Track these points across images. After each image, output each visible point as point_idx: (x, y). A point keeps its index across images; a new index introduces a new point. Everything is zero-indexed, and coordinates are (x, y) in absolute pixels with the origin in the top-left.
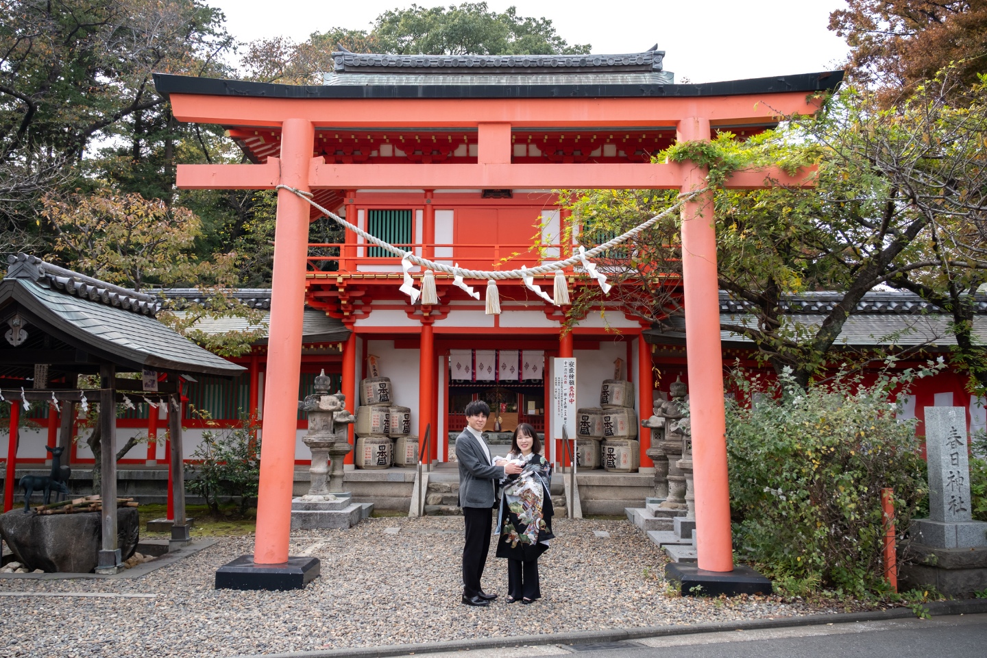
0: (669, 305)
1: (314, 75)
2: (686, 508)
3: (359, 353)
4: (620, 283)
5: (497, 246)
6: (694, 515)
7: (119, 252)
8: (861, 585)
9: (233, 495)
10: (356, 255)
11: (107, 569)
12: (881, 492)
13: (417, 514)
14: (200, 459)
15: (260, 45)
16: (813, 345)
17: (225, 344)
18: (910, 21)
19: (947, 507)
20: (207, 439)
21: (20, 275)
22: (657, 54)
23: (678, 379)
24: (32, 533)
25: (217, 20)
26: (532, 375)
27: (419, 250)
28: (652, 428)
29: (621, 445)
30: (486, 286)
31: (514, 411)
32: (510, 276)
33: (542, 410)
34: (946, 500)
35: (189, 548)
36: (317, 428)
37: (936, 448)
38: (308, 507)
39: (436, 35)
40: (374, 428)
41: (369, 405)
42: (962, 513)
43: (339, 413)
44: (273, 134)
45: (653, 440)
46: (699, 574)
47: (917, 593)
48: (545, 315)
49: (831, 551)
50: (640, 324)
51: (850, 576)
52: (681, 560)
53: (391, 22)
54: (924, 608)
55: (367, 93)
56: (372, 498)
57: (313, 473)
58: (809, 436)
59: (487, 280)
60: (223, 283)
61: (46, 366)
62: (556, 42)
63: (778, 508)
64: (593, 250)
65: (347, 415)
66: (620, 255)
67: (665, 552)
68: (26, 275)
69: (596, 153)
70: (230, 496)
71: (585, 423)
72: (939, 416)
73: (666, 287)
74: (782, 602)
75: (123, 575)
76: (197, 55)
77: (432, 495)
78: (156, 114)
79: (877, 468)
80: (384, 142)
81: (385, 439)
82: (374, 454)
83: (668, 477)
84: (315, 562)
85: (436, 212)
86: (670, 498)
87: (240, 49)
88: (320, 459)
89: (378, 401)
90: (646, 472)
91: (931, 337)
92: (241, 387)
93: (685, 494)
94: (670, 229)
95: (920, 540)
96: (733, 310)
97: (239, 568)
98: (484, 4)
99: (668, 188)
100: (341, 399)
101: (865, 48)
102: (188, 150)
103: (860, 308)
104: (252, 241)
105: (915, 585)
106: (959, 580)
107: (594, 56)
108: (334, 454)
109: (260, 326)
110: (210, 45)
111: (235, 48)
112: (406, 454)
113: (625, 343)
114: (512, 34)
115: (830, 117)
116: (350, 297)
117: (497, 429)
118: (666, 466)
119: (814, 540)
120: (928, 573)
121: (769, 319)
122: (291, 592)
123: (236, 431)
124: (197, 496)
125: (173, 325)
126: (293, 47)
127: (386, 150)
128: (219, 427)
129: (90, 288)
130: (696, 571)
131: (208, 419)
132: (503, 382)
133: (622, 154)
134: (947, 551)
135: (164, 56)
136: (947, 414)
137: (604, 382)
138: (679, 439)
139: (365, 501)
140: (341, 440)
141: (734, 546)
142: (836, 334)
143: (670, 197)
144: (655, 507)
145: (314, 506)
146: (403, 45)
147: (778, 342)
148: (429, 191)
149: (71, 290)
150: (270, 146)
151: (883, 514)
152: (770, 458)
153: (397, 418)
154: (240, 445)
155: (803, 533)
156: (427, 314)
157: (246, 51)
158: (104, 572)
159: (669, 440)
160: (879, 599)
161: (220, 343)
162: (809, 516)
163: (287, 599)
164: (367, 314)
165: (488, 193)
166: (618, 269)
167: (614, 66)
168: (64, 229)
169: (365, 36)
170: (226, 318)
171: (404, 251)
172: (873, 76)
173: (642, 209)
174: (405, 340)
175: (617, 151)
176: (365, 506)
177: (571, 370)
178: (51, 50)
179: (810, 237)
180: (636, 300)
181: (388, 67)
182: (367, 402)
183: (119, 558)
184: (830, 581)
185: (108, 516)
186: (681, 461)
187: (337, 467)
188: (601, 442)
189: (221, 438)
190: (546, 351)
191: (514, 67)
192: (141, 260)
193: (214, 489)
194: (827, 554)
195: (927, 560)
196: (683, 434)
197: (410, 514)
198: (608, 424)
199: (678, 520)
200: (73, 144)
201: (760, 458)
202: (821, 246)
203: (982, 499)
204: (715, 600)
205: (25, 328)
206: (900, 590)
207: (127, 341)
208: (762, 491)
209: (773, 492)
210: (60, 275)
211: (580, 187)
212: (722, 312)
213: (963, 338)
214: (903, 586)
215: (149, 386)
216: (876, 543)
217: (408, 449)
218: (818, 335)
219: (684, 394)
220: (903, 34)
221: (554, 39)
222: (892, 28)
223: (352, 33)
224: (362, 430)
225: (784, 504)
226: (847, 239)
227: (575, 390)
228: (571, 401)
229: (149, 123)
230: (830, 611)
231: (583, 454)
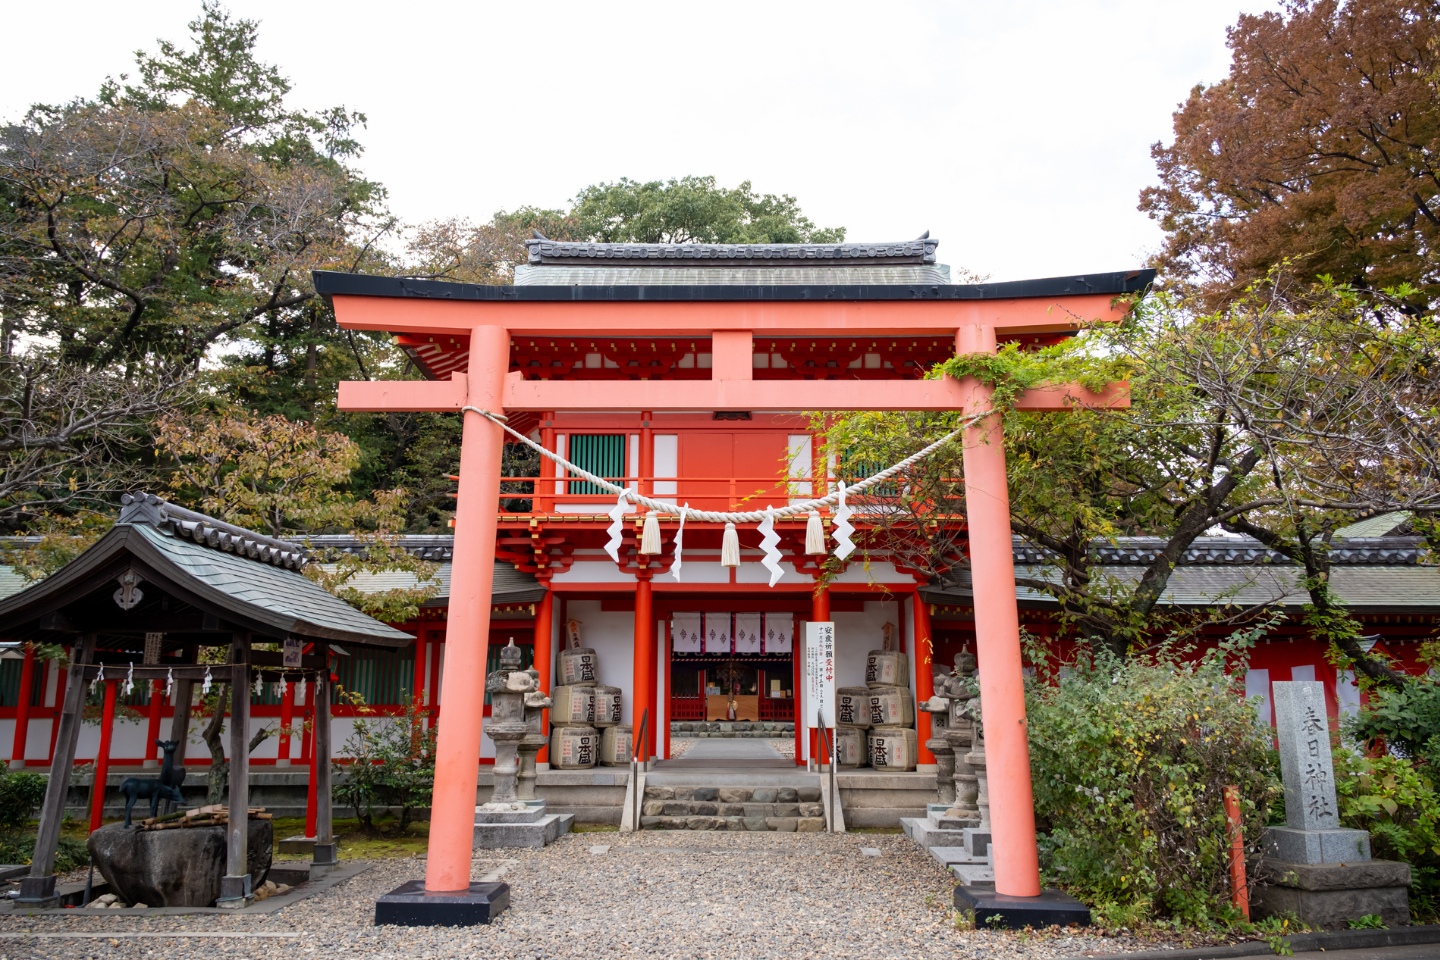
0: (950, 554)
1: (498, 264)
2: (978, 816)
3: (555, 617)
4: (889, 526)
5: (733, 480)
6: (989, 826)
7: (255, 489)
8: (1203, 913)
9: (390, 804)
10: (553, 491)
11: (233, 901)
12: (1224, 791)
13: (631, 827)
14: (349, 757)
15: (430, 229)
16: (1132, 604)
17: (386, 605)
18: (1239, 200)
19: (1307, 811)
20: (360, 730)
21: (135, 519)
22: (929, 243)
23: (964, 649)
24: (135, 854)
25: (377, 197)
26: (778, 646)
27: (634, 485)
28: (933, 713)
29: (894, 736)
30: (723, 531)
31: (755, 693)
32: (752, 519)
33: (789, 692)
34: (1306, 801)
35: (336, 874)
36: (503, 715)
37: (1290, 734)
38: (491, 818)
39: (652, 216)
40: (574, 715)
41: (569, 684)
42: (1326, 818)
43: (532, 694)
44: (452, 341)
45: (934, 728)
46: (997, 899)
47: (1274, 922)
48: (793, 568)
49: (1163, 868)
50: (915, 578)
51: (1189, 901)
52: (973, 883)
53: (598, 202)
54: (1284, 941)
55: (576, 295)
56: (572, 807)
57: (498, 774)
58: (1129, 719)
59: (724, 523)
60: (384, 527)
61: (160, 634)
62: (802, 224)
63: (1093, 813)
64: (856, 487)
65: (542, 698)
66: (887, 491)
67: (953, 873)
68: (143, 518)
69: (856, 364)
70: (385, 807)
71: (846, 707)
72: (1292, 693)
73: (947, 531)
74: (1104, 935)
75: (252, 909)
76: (350, 240)
77: (650, 803)
78: (297, 313)
79: (1217, 760)
80: (591, 351)
81: (589, 729)
82: (574, 749)
83: (955, 776)
84: (504, 888)
85: (656, 438)
86: (958, 803)
87: (406, 233)
88: (507, 755)
89: (579, 679)
90: (927, 771)
91: (1278, 594)
92: (403, 662)
93: (977, 797)
94: (950, 460)
95: (1275, 854)
96: (1031, 561)
97: (406, 899)
98: (712, 179)
99: (947, 409)
100: (534, 676)
101: (1184, 234)
102: (335, 357)
103: (1191, 558)
104: (415, 473)
105: (1272, 913)
106: (1329, 905)
107: (850, 246)
108: (524, 749)
109: (431, 582)
110: (368, 228)
111: (399, 232)
112: (616, 749)
113: (896, 603)
114: (747, 214)
115: (1141, 324)
116: (547, 545)
117: (732, 716)
118: (952, 762)
119: (1141, 853)
120: (1287, 897)
121: (1076, 571)
122: (474, 928)
123: (398, 720)
124: (343, 806)
125: (321, 582)
126: (473, 230)
127: (593, 361)
128: (375, 715)
129: (222, 535)
130: (993, 897)
131: (360, 704)
132: (739, 655)
133: (888, 365)
134: (1310, 867)
135: (310, 242)
136: (1301, 690)
137: (870, 654)
138: (968, 725)
139: (563, 812)
140: (532, 730)
141: (1040, 863)
142: (1161, 591)
143: (949, 420)
144: (939, 816)
145: (499, 818)
146: (611, 227)
147: (1087, 601)
148: (647, 413)
149: (199, 537)
150: (448, 356)
151: (1226, 819)
152: (1082, 748)
153: (604, 701)
154: (402, 738)
155: (1127, 845)
156: (643, 567)
157: (413, 235)
158: (228, 906)
159: (955, 729)
160: (1227, 931)
161: (379, 604)
162: (1134, 822)
163: (470, 937)
164: (567, 567)
165: (720, 414)
166: (886, 509)
167: (875, 257)
168: (185, 459)
169: (563, 217)
170: (388, 572)
171: (620, 488)
172: (1195, 267)
173: (914, 435)
174: (614, 600)
175: (882, 363)
176: (564, 817)
177: (828, 638)
178: (169, 235)
179: (1126, 469)
180: (909, 548)
181: (595, 258)
182: (565, 680)
183: (248, 888)
184: (1163, 908)
185: (236, 831)
186: (970, 754)
187: (527, 766)
188: (868, 732)
189: (378, 730)
190: (795, 613)
191: (752, 258)
192: (281, 499)
193: (368, 797)
194: (1158, 872)
195: (1286, 879)
196: (972, 719)
197: (622, 828)
198: (876, 707)
199: (969, 833)
200: (190, 351)
201: (1071, 749)
202: (1139, 481)
203: (1350, 799)
204: (1019, 933)
205: (139, 586)
206: (1253, 920)
207: (269, 602)
208: (1074, 790)
209: (1088, 792)
210: (187, 518)
211: (836, 409)
212: (1017, 563)
213: (1317, 594)
214: (1257, 914)
215: (290, 660)
216: (1220, 858)
217: (619, 742)
218: (1137, 591)
219: (971, 669)
220: (1231, 217)
221: (800, 221)
222: (1218, 208)
223: (545, 213)
224: (558, 717)
225: (1101, 807)
226: (1170, 471)
227: (833, 663)
228: (829, 678)
229: (287, 324)
230: (1166, 946)
231: (845, 748)
